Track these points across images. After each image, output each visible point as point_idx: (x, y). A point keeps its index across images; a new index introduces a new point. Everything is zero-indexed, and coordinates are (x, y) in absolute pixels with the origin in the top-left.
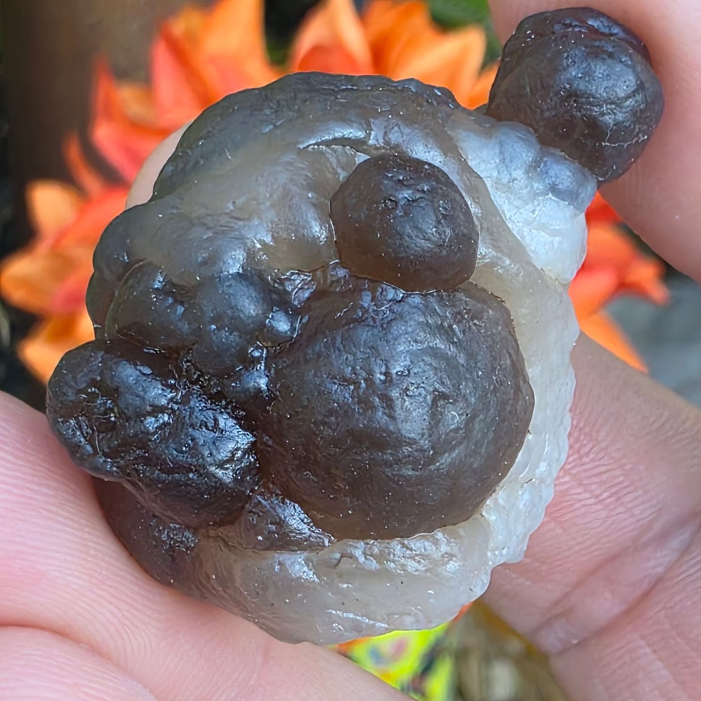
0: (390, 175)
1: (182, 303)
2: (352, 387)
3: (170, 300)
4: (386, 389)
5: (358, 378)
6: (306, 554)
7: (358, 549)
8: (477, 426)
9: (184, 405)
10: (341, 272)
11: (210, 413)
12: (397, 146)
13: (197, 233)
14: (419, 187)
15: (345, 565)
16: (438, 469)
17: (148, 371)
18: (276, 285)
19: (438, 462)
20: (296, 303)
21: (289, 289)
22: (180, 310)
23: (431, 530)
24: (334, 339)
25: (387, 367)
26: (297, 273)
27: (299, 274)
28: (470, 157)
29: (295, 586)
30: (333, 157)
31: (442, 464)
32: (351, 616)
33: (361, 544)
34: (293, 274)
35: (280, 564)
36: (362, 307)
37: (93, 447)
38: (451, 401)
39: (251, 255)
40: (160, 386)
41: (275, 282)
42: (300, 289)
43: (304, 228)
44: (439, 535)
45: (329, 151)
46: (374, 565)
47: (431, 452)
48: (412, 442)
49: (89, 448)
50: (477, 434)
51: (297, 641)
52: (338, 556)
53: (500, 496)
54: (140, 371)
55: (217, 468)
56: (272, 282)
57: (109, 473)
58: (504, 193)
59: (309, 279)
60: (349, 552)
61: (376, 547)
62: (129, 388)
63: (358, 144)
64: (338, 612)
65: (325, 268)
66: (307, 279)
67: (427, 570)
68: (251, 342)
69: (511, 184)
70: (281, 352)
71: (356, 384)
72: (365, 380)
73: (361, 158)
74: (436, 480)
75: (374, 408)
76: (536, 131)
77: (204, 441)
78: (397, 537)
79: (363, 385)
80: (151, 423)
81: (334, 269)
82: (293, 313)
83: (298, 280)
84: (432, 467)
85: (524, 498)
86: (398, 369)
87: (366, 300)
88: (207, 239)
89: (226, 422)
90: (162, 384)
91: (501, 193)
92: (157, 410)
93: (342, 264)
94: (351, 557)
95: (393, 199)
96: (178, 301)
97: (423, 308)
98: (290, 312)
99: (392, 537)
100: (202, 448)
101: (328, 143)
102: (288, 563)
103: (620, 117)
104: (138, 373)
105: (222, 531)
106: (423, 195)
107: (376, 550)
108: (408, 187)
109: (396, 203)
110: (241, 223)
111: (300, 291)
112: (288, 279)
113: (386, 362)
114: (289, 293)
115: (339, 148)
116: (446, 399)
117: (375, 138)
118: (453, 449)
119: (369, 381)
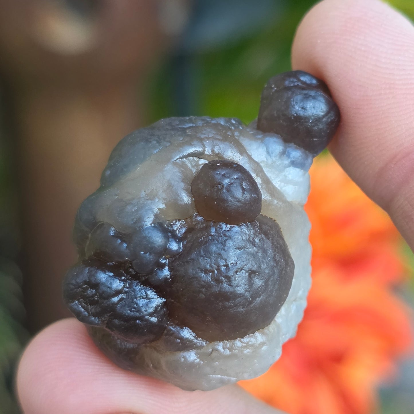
0: (218, 173)
1: (125, 242)
2: (211, 274)
3: (119, 241)
4: (227, 272)
5: (213, 269)
6: (196, 350)
7: (220, 346)
8: (270, 283)
9: (131, 288)
10: (200, 218)
11: (143, 291)
12: (218, 154)
13: (129, 208)
14: (233, 177)
15: (214, 354)
16: (254, 306)
17: (111, 274)
18: (169, 228)
19: (254, 302)
20: (179, 235)
21: (175, 229)
22: (125, 245)
23: (253, 333)
24: (200, 252)
25: (226, 262)
26: (178, 221)
27: (179, 221)
28: (253, 154)
29: (192, 366)
30: (189, 163)
31: (256, 303)
32: (219, 376)
33: (221, 344)
34: (176, 222)
35: (183, 357)
36: (211, 235)
37: (88, 312)
38: (257, 274)
39: (156, 216)
40: (118, 281)
41: (168, 227)
42: (180, 228)
43: (181, 201)
44: (257, 334)
45: (187, 160)
46: (228, 352)
47: (250, 299)
48: (241, 296)
49: (86, 313)
50: (270, 288)
51: (194, 390)
52: (210, 350)
53: (283, 310)
54: (108, 275)
55: (149, 317)
56: (167, 227)
57: (98, 324)
58: (270, 169)
59: (184, 222)
60: (216, 348)
61: (228, 344)
62: (103, 284)
63: (199, 155)
64: (213, 375)
65: (191, 217)
66: (183, 223)
67: (253, 352)
68: (160, 257)
69: (273, 164)
70: (175, 259)
71: (213, 272)
72: (217, 270)
73: (202, 162)
74: (254, 311)
75: (222, 282)
76: (282, 136)
77: (142, 305)
78: (238, 338)
79: (216, 272)
80: (116, 299)
81: (196, 217)
82: (178, 240)
83: (178, 224)
84: (252, 305)
85: (293, 308)
86: (232, 262)
87: (213, 231)
88: (135, 211)
89: (151, 293)
90: (119, 280)
91: (269, 169)
92: (118, 292)
93: (199, 215)
94: (217, 350)
95: (221, 184)
96: (123, 241)
97: (240, 233)
98: (178, 241)
99: (235, 338)
100: (142, 307)
101: (185, 157)
102: (188, 356)
103: (321, 126)
104: (107, 276)
105: (153, 344)
106: (235, 181)
107: (228, 345)
108: (227, 177)
109: (223, 186)
110: (150, 202)
111: (181, 229)
112: (174, 224)
113: (226, 260)
114: (176, 231)
115: (191, 158)
116: (255, 273)
117: (208, 151)
118: (260, 296)
119: (218, 269)
